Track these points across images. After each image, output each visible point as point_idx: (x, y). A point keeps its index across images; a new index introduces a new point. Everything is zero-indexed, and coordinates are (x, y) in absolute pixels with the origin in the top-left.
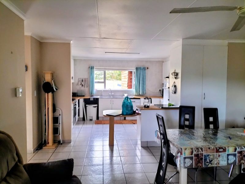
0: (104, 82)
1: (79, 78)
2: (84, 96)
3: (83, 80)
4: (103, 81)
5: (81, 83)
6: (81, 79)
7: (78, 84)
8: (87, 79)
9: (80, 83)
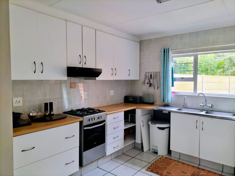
0: (194, 79)
1: (146, 73)
2: (152, 104)
3: (152, 74)
4: (191, 76)
5: (150, 81)
6: (150, 74)
7: (144, 83)
8: (158, 74)
9: (147, 81)
